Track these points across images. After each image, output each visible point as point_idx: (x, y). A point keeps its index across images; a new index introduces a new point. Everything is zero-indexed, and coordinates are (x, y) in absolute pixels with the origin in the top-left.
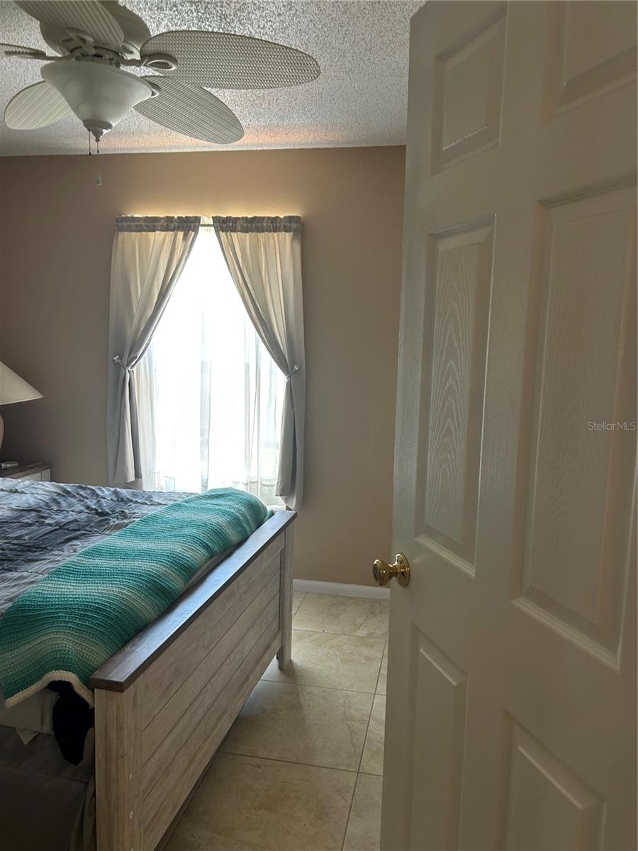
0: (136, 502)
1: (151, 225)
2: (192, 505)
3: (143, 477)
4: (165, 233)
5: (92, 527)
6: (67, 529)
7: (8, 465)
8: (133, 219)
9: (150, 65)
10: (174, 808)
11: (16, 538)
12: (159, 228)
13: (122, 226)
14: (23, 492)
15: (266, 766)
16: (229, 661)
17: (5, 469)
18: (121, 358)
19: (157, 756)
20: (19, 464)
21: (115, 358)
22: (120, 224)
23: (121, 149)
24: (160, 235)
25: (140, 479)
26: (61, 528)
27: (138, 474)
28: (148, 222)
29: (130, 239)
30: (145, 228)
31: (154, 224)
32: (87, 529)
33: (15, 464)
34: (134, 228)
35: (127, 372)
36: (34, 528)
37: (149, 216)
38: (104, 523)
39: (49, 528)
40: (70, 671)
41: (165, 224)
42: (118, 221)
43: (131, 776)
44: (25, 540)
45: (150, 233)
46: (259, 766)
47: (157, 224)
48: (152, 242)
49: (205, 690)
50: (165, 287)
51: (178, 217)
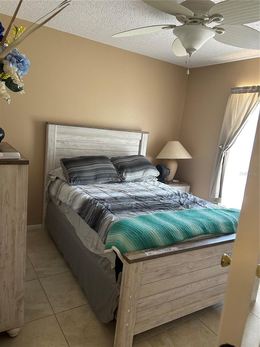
0: (198, 204)
1: (245, 90)
2: (216, 211)
3: (222, 197)
4: (251, 93)
5: (172, 207)
6: (164, 205)
7: (175, 181)
8: (239, 88)
9: (212, 21)
10: (158, 323)
11: (146, 203)
12: (248, 91)
13: (233, 91)
14: (165, 190)
15: (211, 335)
16: (206, 281)
17: (174, 182)
18: (222, 147)
19: (151, 298)
20: (179, 181)
21: (220, 147)
22: (232, 91)
23: (240, 58)
24: (248, 94)
25: (221, 198)
26: (163, 204)
27: (220, 196)
28: (244, 89)
29: (236, 96)
30: (242, 92)
31: (246, 90)
32: (170, 207)
33: (178, 181)
34: (238, 92)
35: (224, 152)
36: (156, 202)
37: (245, 86)
38: (177, 207)
39: (160, 203)
40: (118, 248)
41: (251, 90)
42: (232, 90)
43: (131, 297)
44: (148, 204)
45: (244, 94)
46: (208, 333)
47: (248, 90)
48: (244, 97)
49: (187, 286)
50: (246, 117)
51: (257, 86)
